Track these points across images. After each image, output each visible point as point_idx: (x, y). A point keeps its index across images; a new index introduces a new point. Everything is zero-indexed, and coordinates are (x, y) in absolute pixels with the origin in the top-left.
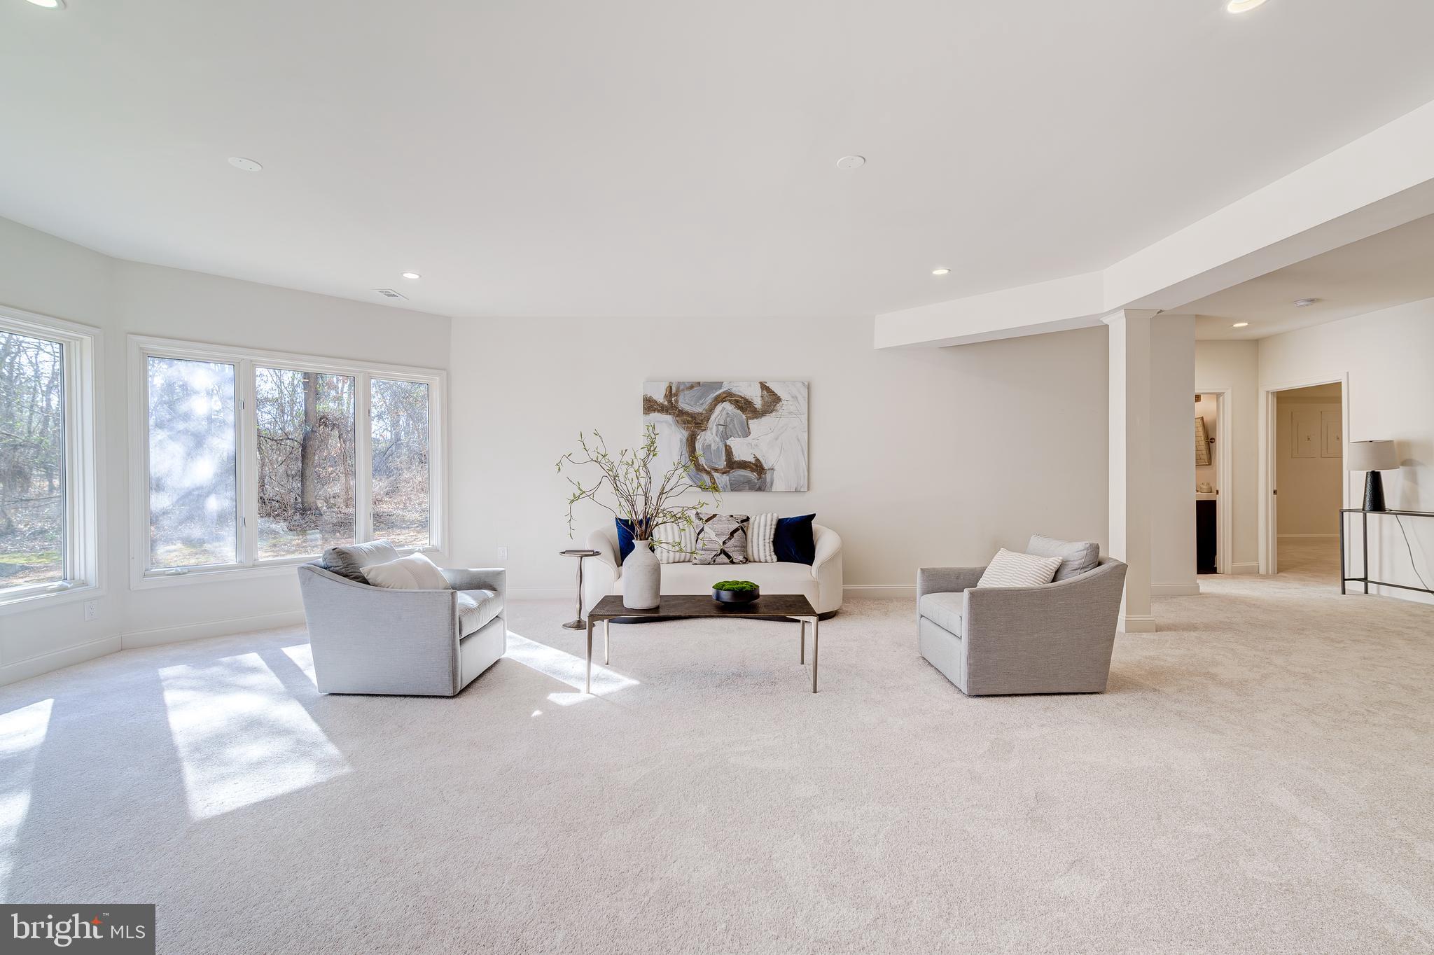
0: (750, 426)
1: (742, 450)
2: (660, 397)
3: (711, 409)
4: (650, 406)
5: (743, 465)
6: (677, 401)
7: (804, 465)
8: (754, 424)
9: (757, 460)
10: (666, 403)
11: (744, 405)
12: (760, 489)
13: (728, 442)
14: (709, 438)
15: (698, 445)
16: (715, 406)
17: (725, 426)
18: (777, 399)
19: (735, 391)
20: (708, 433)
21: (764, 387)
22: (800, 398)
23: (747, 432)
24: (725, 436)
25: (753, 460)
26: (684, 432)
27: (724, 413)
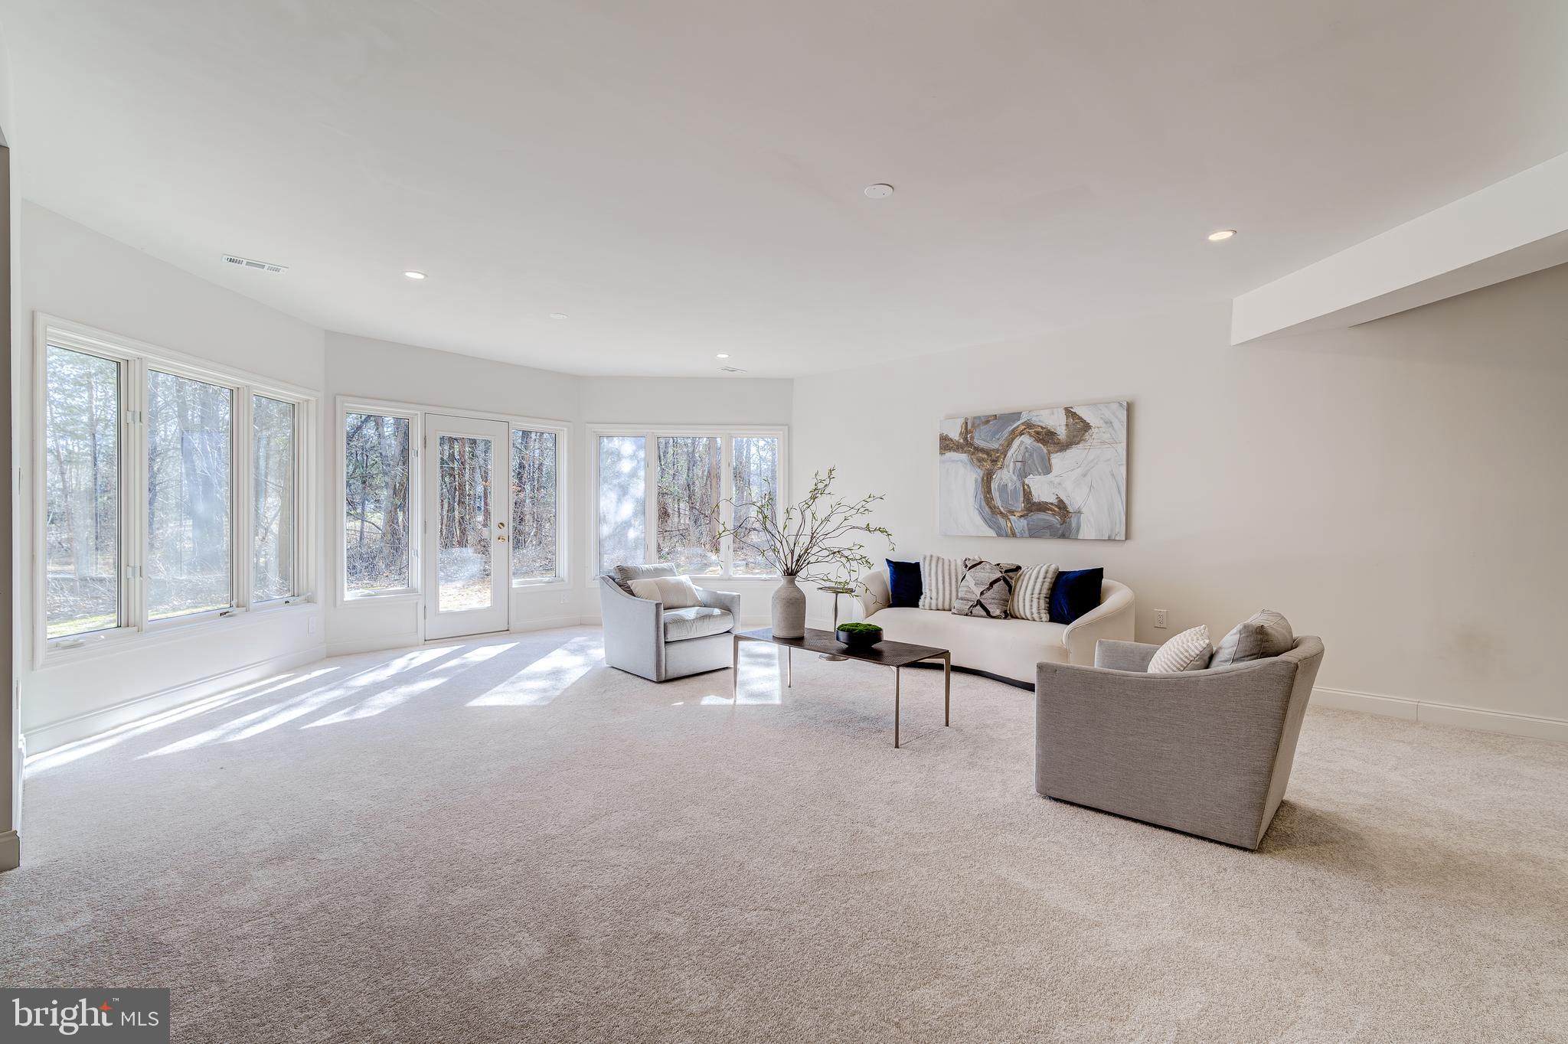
0: (1053, 461)
1: (1042, 489)
2: (955, 434)
3: (1009, 444)
4: (946, 444)
5: (1042, 507)
6: (972, 438)
7: (1121, 508)
8: (1057, 459)
9: (1061, 501)
10: (962, 441)
11: (1046, 437)
12: (1063, 536)
13: (1027, 481)
14: (1006, 476)
15: (994, 485)
16: (1013, 439)
17: (1023, 462)
18: (1087, 427)
19: (1035, 420)
20: (1005, 470)
21: (1069, 413)
22: (1116, 424)
23: (1047, 470)
24: (1023, 474)
25: (1053, 500)
26: (979, 471)
27: (1022, 448)
